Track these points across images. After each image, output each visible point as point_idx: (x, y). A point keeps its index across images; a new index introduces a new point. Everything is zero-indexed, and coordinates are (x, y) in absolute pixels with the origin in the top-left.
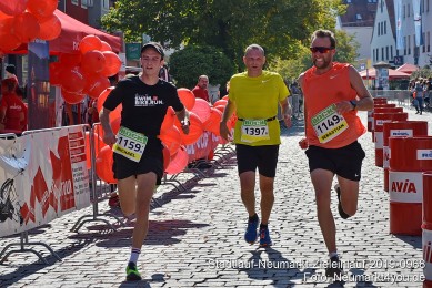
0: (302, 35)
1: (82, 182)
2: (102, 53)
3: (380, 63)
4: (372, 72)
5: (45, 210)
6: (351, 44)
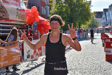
0: (88, 20)
1: (44, 50)
2: (48, 24)
3: (103, 25)
4: (102, 27)
5: (36, 56)
6: (97, 22)
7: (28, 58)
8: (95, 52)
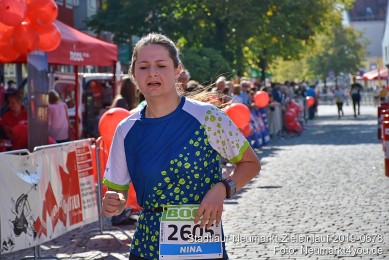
1: (89, 197)
4: (384, 72)
7: (18, 232)
8: (344, 203)
